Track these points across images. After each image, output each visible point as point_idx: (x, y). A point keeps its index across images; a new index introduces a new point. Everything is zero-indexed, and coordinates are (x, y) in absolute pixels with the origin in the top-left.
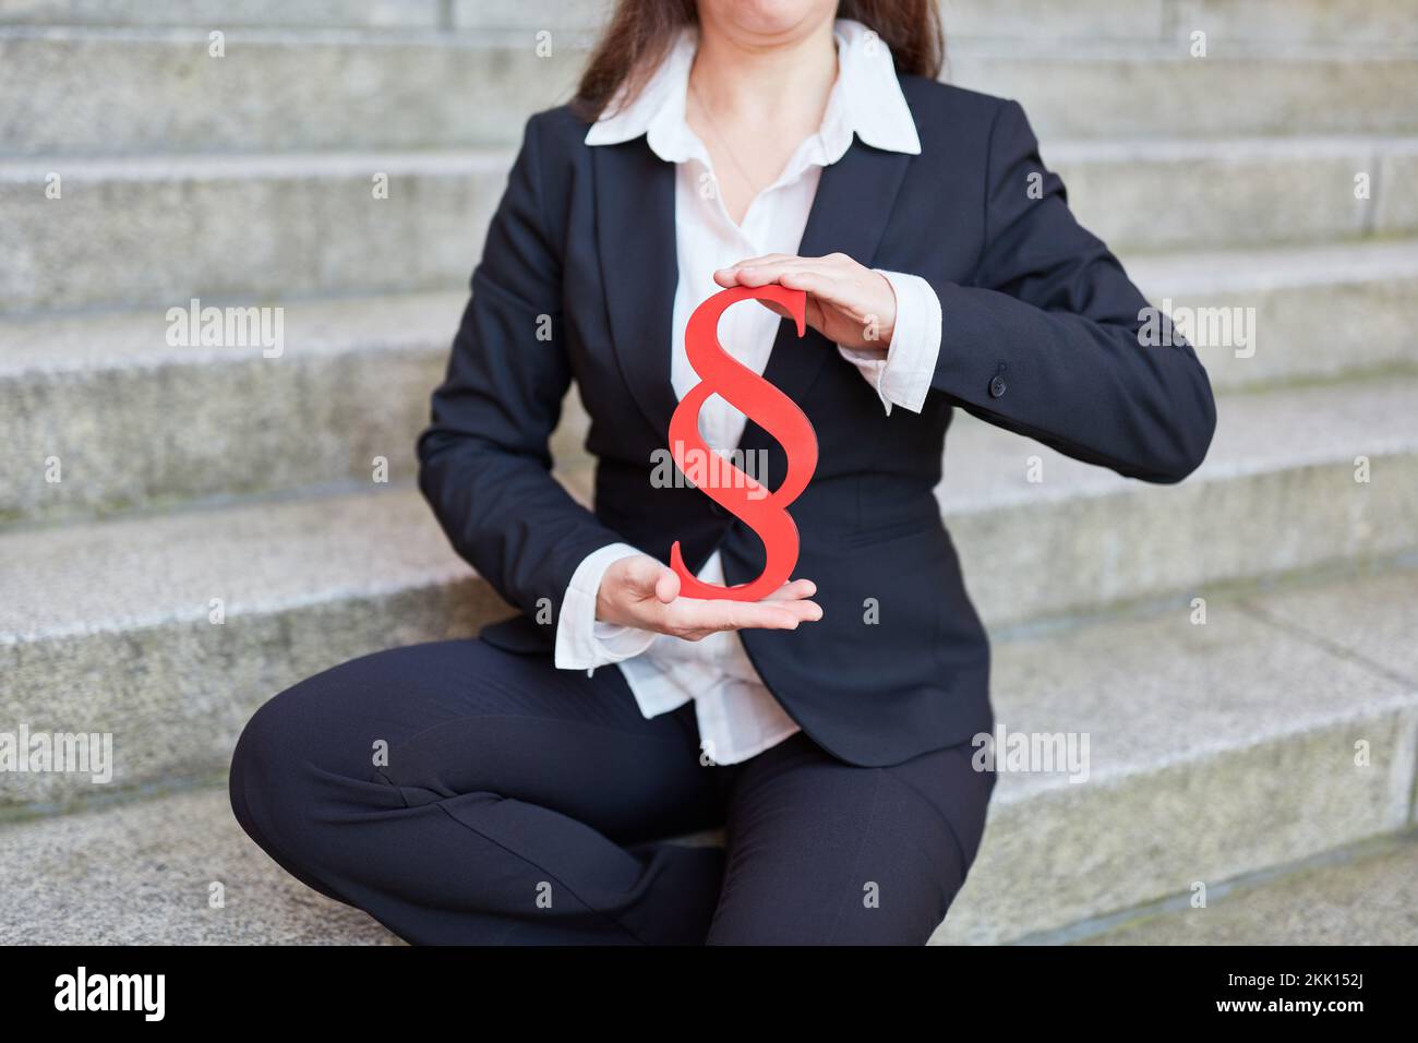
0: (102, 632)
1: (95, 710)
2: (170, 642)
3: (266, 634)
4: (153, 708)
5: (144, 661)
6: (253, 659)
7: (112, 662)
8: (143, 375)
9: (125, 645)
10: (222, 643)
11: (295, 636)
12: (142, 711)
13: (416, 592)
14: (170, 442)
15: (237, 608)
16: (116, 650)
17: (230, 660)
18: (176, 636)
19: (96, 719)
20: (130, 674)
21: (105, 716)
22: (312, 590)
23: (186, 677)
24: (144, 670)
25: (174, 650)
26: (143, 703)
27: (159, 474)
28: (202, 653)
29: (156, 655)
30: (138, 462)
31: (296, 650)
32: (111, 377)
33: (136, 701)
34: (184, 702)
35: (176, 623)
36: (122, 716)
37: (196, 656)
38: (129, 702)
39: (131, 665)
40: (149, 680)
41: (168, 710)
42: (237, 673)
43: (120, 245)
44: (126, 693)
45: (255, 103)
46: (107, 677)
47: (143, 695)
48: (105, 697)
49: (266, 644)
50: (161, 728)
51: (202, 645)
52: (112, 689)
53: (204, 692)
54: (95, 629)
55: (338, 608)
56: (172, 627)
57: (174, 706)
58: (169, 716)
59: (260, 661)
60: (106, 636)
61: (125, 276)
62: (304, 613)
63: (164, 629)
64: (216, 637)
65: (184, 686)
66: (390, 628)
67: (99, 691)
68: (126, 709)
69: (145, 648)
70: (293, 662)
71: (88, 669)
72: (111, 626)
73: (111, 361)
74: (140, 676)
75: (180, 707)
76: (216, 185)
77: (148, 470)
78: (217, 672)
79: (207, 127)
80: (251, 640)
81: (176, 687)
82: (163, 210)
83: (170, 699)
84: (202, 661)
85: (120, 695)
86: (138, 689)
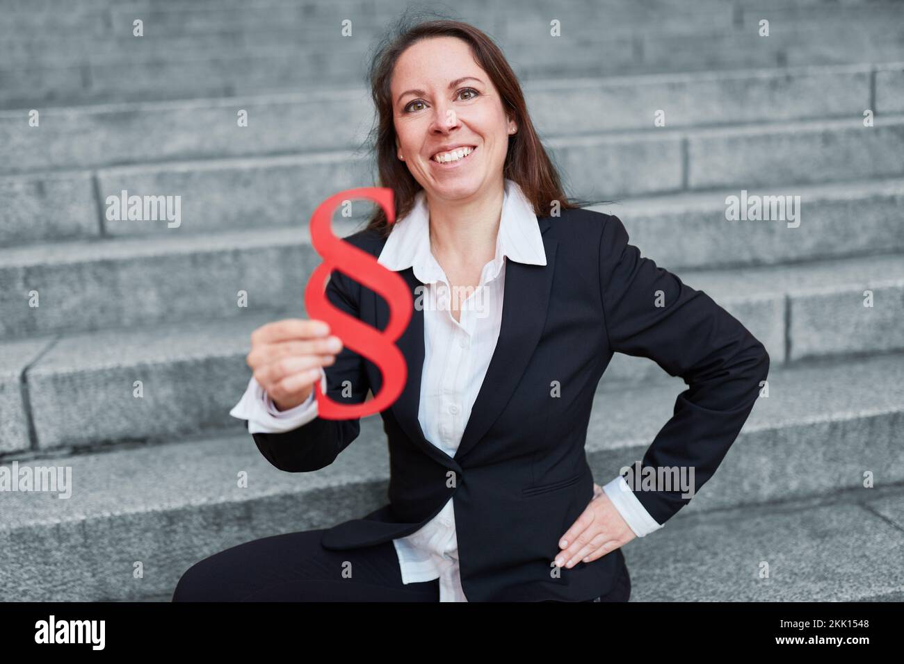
0: (153, 511)
1: (150, 553)
2: (188, 517)
3: (238, 514)
4: (179, 552)
5: (174, 527)
6: (232, 527)
7: (158, 527)
8: (197, 363)
9: (165, 518)
10: (215, 518)
11: (254, 515)
12: (174, 554)
13: (320, 491)
14: (211, 399)
15: (222, 499)
16: (160, 521)
17: (220, 527)
18: (191, 513)
19: (151, 557)
20: (167, 533)
21: (155, 555)
22: (263, 490)
23: (196, 535)
24: (175, 532)
25: (190, 521)
26: (174, 550)
27: (206, 416)
28: (205, 524)
29: (181, 524)
30: (195, 410)
31: (255, 523)
32: (180, 366)
33: (170, 548)
34: (196, 550)
35: (191, 507)
36: (164, 556)
37: (201, 524)
38: (167, 548)
39: (168, 529)
40: (177, 537)
41: (187, 553)
42: (224, 534)
43: (201, 286)
44: (166, 544)
45: (285, 198)
46: (156, 535)
47: (174, 545)
48: (155, 546)
49: (239, 519)
50: (184, 563)
51: (205, 519)
52: (158, 541)
53: (206, 544)
54: (149, 509)
55: (277, 499)
56: (189, 509)
57: (190, 551)
58: (189, 557)
59: (236, 528)
60: (155, 513)
61: (204, 302)
62: (258, 502)
63: (184, 510)
64: (212, 515)
65: (196, 541)
66: (307, 511)
67: (153, 543)
68: (166, 552)
69: (175, 520)
70: (253, 529)
71: (146, 530)
72: (157, 508)
73: (182, 356)
74: (172, 534)
75: (194, 552)
76: (252, 252)
77: (200, 414)
78: (213, 534)
79: (259, 213)
80: (231, 517)
81: (192, 541)
82: (223, 266)
83: (189, 548)
84: (205, 528)
85: (162, 545)
86: (172, 542)
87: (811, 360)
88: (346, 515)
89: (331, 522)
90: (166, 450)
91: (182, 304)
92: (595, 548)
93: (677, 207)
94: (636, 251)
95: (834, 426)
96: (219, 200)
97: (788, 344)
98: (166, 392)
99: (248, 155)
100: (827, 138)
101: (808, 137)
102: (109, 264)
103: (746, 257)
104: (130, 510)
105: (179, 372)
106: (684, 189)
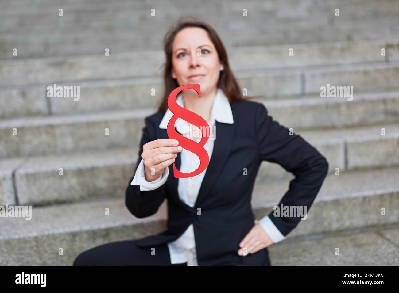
2: (81, 235)
5: (75, 239)
7: (68, 239)
8: (87, 170)
10: (93, 235)
11: (110, 234)
16: (69, 236)
20: (72, 242)
25: (82, 237)
29: (78, 238)
31: (110, 237)
35: (83, 230)
37: (87, 238)
62: (112, 229)
84: (89, 240)
87: (357, 169)
88: (149, 234)
89: (142, 237)
90: (73, 207)
91: (83, 144)
92: (256, 247)
93: (298, 102)
94: (271, 118)
95: (365, 198)
96: (100, 99)
97: (346, 162)
98: (74, 181)
99: (113, 79)
100: (366, 73)
101: (357, 73)
102: (52, 127)
103: (329, 123)
104: (56, 231)
105: (80, 172)
106: (303, 95)
